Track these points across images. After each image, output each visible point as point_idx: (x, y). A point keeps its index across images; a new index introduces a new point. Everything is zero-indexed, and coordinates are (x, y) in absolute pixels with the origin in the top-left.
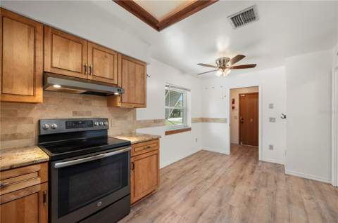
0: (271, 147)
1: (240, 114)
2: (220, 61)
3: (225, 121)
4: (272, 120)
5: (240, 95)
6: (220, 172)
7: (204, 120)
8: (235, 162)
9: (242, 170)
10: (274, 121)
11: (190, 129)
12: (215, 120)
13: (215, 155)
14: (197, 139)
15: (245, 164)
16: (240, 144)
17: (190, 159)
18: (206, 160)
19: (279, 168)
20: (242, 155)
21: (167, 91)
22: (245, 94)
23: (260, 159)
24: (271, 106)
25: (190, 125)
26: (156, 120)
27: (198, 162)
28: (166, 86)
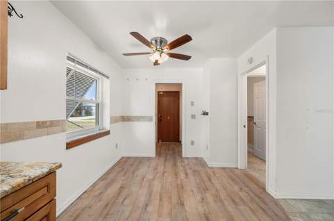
0: (192, 143)
1: (159, 111)
2: (156, 41)
3: (150, 119)
4: (193, 117)
5: (158, 92)
6: (157, 187)
7: (125, 119)
8: (164, 165)
9: (176, 175)
10: (195, 118)
11: (107, 133)
12: (139, 119)
13: (140, 161)
14: (117, 145)
15: (175, 165)
16: (158, 142)
18: (134, 172)
19: (200, 162)
21: (69, 71)
22: (163, 92)
23: (184, 156)
24: (192, 104)
26: (44, 122)
27: (123, 178)
28: (69, 58)
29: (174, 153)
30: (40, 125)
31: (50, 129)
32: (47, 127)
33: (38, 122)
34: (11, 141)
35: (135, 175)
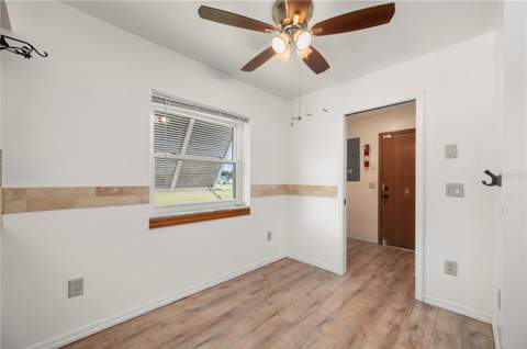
0: (451, 268)
1: (382, 178)
3: (333, 192)
4: (454, 190)
5: (381, 135)
7: (289, 190)
8: (345, 302)
10: (461, 195)
11: (246, 212)
14: (269, 234)
15: (373, 313)
16: (380, 243)
17: (237, 286)
18: (273, 293)
20: (374, 277)
22: (392, 134)
24: (451, 152)
25: (247, 200)
26: (107, 189)
27: (248, 297)
28: (156, 99)
29: (398, 280)
30: (101, 192)
31: (118, 198)
32: (114, 195)
33: (98, 188)
34: (58, 208)
35: (270, 300)
